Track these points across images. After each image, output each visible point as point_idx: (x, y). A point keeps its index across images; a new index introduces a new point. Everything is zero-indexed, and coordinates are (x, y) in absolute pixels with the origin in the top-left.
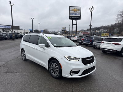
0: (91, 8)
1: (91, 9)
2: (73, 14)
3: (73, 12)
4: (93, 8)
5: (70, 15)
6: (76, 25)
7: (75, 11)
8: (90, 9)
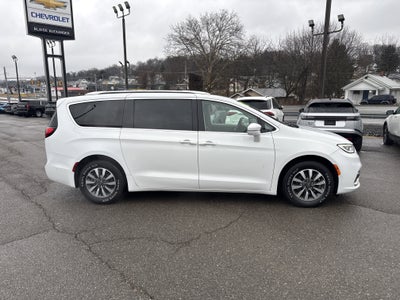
0: (120, 6)
1: (122, 10)
2: (41, 16)
3: (42, 7)
4: (128, 7)
5: (32, 19)
6: (62, 57)
7: (48, 7)
8: (118, 9)
